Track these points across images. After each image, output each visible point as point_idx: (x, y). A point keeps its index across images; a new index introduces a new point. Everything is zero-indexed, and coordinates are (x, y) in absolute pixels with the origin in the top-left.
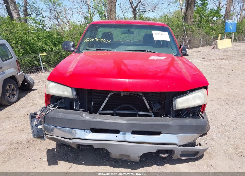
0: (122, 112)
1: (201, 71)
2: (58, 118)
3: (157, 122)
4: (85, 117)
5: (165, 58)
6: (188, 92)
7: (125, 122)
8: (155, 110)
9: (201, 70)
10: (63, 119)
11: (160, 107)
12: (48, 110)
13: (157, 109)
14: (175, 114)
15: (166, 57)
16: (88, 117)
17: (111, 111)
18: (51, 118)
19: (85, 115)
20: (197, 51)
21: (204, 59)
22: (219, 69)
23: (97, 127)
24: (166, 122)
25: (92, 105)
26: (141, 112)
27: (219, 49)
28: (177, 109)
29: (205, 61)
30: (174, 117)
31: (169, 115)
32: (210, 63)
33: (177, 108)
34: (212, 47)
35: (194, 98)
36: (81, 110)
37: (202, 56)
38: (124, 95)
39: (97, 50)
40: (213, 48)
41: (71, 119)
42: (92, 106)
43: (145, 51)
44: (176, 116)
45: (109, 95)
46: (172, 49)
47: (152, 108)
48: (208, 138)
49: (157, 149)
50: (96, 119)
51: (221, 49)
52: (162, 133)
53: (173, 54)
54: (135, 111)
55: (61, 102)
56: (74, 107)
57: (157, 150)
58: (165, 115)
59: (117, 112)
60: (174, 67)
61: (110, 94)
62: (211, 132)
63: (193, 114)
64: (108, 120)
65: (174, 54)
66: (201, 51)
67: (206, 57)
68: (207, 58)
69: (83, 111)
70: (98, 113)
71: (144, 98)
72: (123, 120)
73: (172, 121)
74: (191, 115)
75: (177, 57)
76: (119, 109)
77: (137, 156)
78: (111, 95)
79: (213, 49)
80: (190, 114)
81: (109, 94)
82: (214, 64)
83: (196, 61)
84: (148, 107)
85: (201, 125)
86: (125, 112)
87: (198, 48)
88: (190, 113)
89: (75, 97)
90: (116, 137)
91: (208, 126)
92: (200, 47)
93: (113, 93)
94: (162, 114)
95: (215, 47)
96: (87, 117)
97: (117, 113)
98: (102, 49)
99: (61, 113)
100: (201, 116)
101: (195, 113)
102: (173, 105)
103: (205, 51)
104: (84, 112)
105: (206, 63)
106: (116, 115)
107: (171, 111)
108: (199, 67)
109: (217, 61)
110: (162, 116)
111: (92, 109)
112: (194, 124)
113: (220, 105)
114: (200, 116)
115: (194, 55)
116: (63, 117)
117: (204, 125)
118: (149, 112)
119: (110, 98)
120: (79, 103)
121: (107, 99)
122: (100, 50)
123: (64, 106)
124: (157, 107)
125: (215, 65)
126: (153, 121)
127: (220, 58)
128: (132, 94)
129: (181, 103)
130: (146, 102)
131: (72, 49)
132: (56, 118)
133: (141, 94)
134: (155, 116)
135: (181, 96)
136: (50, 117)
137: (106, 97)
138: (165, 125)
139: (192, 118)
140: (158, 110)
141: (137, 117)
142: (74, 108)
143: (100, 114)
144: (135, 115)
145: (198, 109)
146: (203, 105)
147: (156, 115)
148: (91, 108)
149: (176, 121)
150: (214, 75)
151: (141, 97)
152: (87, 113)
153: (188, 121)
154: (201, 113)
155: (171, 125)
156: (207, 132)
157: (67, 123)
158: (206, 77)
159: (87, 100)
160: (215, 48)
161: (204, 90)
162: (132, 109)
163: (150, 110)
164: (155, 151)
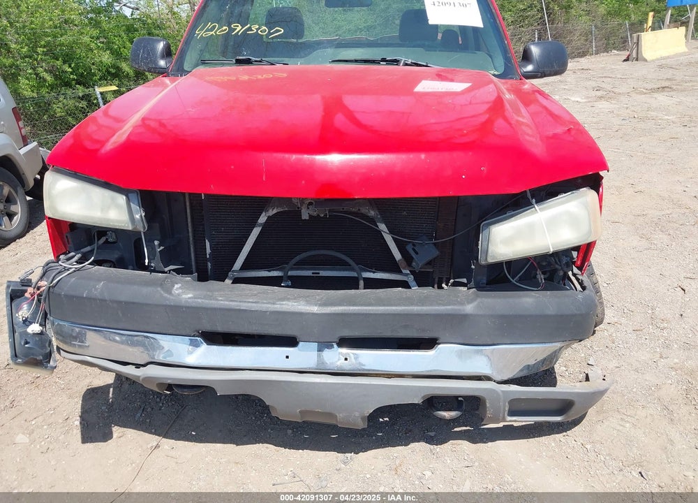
0: (309, 273)
1: (586, 129)
2: (89, 299)
3: (423, 305)
4: (179, 295)
5: (465, 86)
6: (534, 201)
7: (315, 309)
8: (418, 264)
9: (587, 127)
10: (106, 301)
11: (435, 253)
12: (58, 271)
13: (424, 262)
14: (485, 278)
15: (470, 84)
16: (190, 296)
17: (273, 270)
18: (70, 298)
19: (180, 288)
20: (579, 69)
21: (599, 94)
22: (643, 121)
23: (220, 328)
24: (456, 307)
25: (208, 251)
26: (374, 272)
27: (646, 60)
28: (490, 260)
29: (601, 98)
30: (480, 288)
31: (464, 280)
32: (615, 104)
33: (494, 257)
34: (625, 54)
35: (552, 223)
36: (170, 271)
37: (594, 84)
38: (310, 216)
39: (239, 62)
40: (628, 57)
41: (134, 303)
42: (208, 257)
43: (396, 62)
44: (489, 283)
45: (263, 219)
46: (491, 56)
47: (408, 258)
48: (598, 347)
49: (422, 395)
50: (217, 300)
51: (653, 61)
52: (439, 344)
53: (492, 72)
54: (353, 270)
55: (107, 242)
56: (147, 261)
57: (423, 397)
58: (452, 281)
59: (290, 273)
60: (506, 119)
61: (264, 213)
62: (608, 327)
63: (548, 274)
64: (255, 302)
65: (496, 73)
66: (590, 67)
67: (603, 85)
68: (609, 87)
69: (178, 271)
70: (230, 279)
71: (382, 227)
72: (309, 303)
73: (475, 303)
74: (541, 277)
75: (503, 81)
76: (301, 265)
77: (357, 414)
78: (269, 217)
79: (627, 60)
80: (538, 276)
81: (262, 213)
82: (627, 108)
83: (573, 99)
84: (397, 255)
85: (576, 312)
86: (321, 272)
87: (582, 60)
88: (539, 272)
89: (141, 227)
90: (287, 357)
91: (599, 310)
92: (587, 57)
93: (275, 211)
94: (444, 279)
95: (634, 55)
96: (184, 296)
97: (291, 278)
98: (253, 59)
99: (99, 281)
100: (578, 279)
101: (555, 271)
102: (479, 247)
103: (603, 68)
104: (179, 277)
105: (603, 105)
106: (290, 283)
107: (473, 267)
108: (580, 118)
109: (639, 96)
110: (444, 285)
111: (209, 264)
112: (551, 311)
113: (642, 238)
114: (573, 278)
115: (569, 80)
116: (106, 296)
117: (584, 312)
118: (400, 272)
119: (265, 227)
120: (162, 248)
121: (256, 232)
122: (248, 62)
123: (114, 256)
124: (425, 253)
125: (633, 109)
126: (410, 301)
127: (649, 86)
128: (341, 212)
129: (508, 241)
130: (389, 239)
131: (162, 63)
132: (83, 298)
133: (372, 213)
134: (421, 284)
135: (508, 214)
136: (66, 296)
137: (253, 224)
138: (449, 315)
139: (545, 289)
140: (429, 263)
141: (358, 289)
142: (146, 264)
143: (236, 281)
144: (351, 284)
145: (565, 260)
146: (585, 245)
147: (424, 280)
148: (207, 260)
149: (490, 300)
150: (627, 141)
151: (373, 221)
152: (188, 281)
153: (529, 301)
154: (576, 270)
155: (471, 315)
156: (595, 327)
157: (121, 315)
158: (602, 149)
159: (190, 234)
160: (634, 57)
161: (588, 195)
162: (342, 264)
163: (402, 265)
164: (417, 400)
